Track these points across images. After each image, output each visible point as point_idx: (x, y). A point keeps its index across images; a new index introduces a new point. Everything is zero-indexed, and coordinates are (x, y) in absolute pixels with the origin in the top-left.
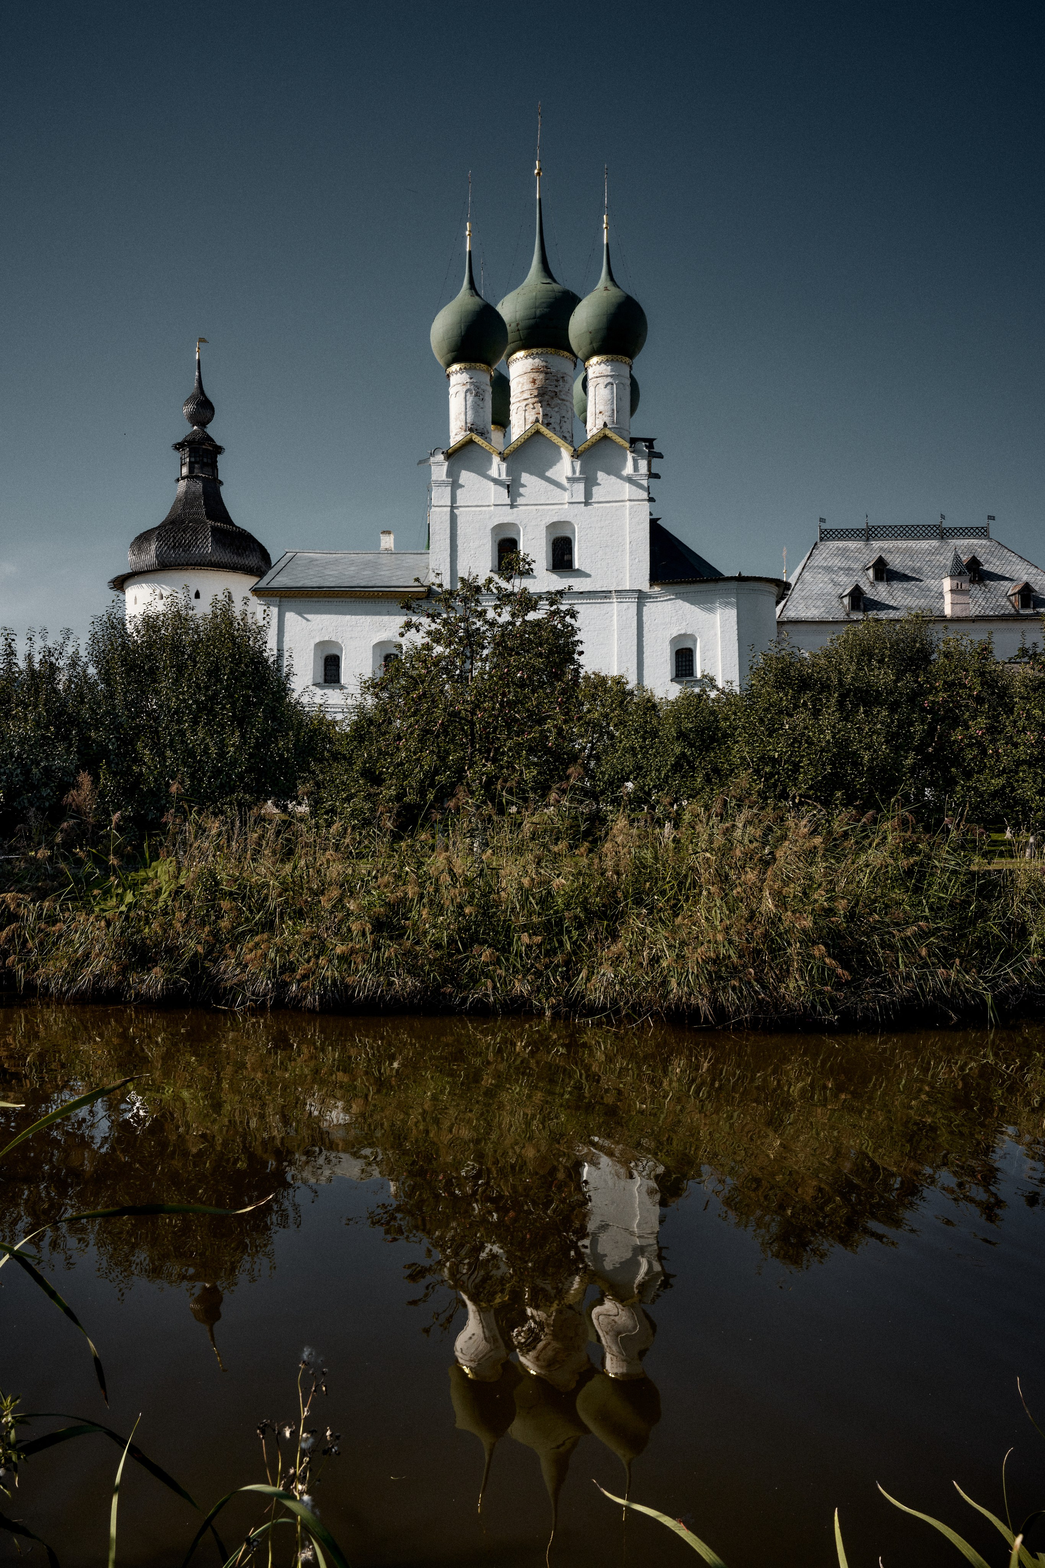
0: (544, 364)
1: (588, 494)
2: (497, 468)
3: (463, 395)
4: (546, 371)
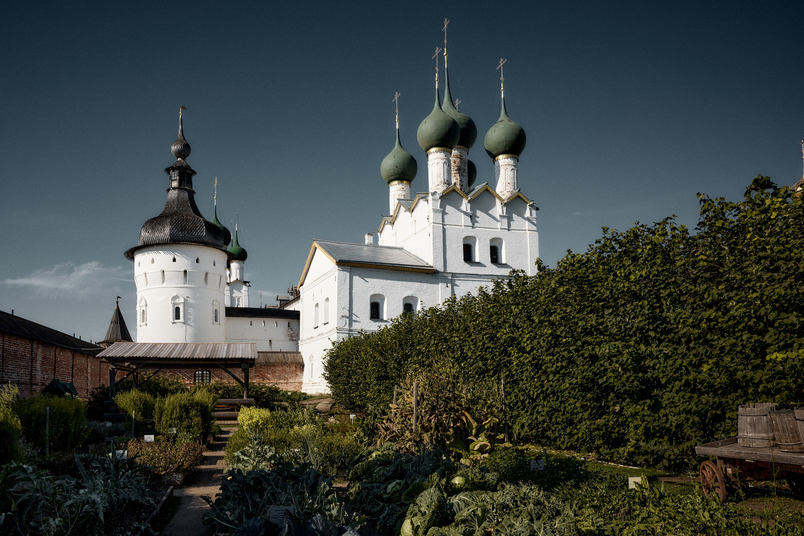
0: (459, 154)
1: (509, 225)
2: (465, 205)
3: (442, 165)
4: (461, 157)
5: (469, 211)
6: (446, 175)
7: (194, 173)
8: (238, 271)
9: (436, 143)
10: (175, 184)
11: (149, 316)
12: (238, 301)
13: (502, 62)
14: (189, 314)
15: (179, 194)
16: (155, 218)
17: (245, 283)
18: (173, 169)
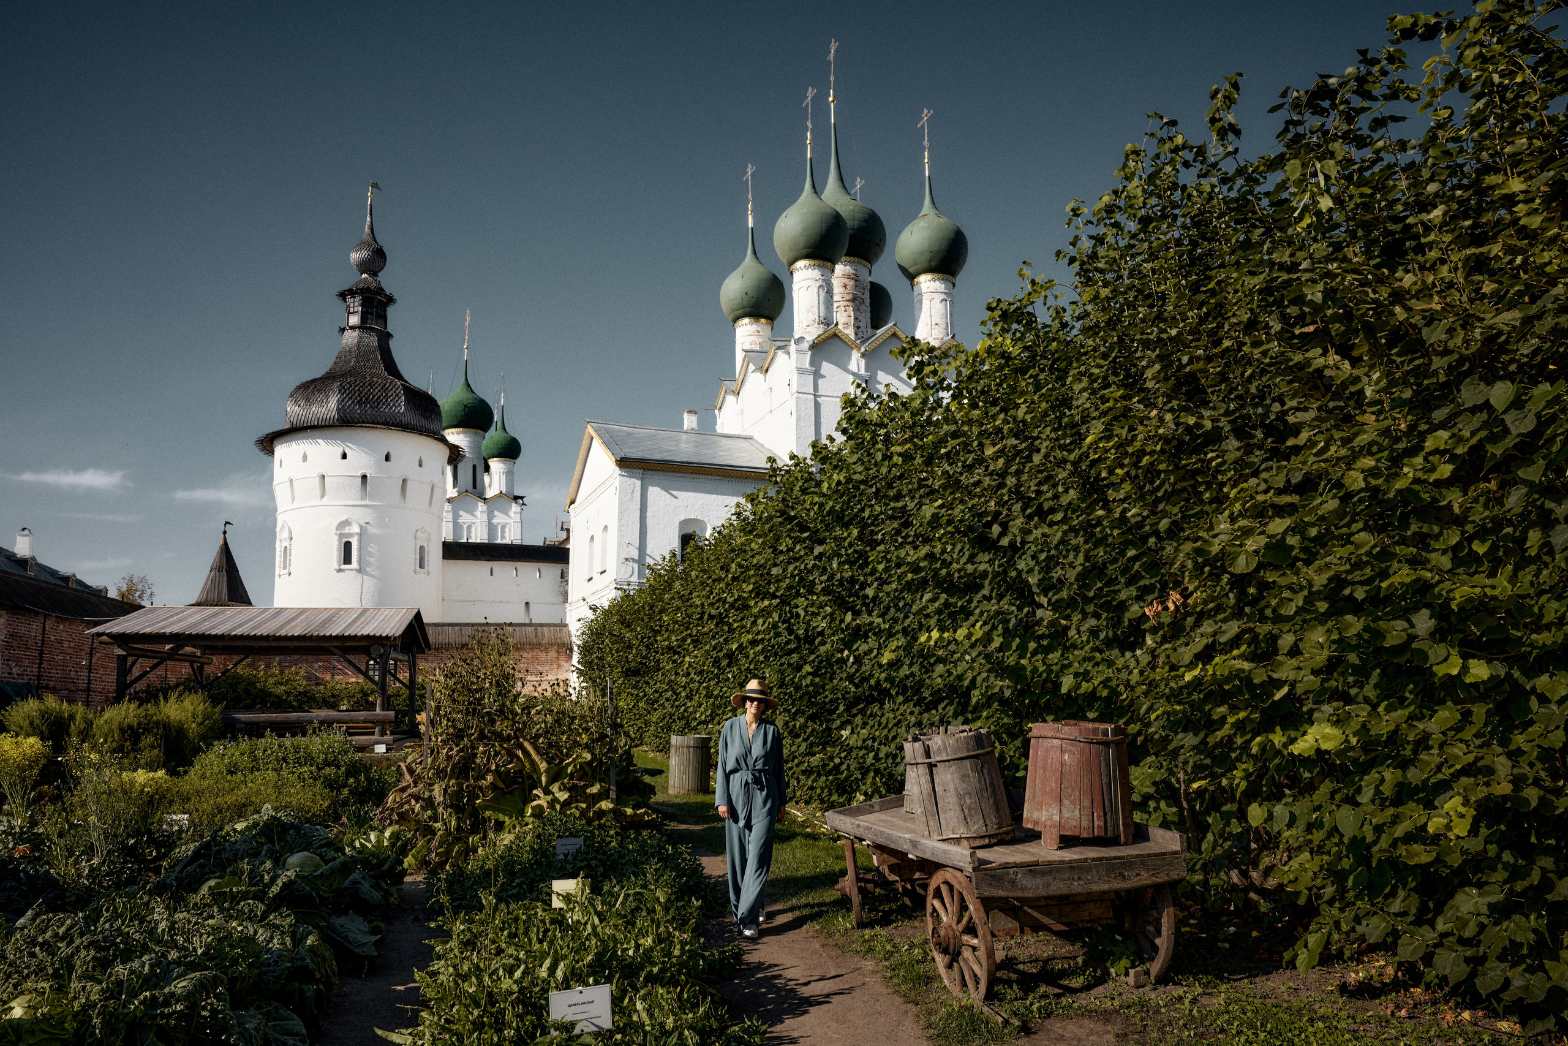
0: (852, 272)
2: (856, 362)
3: (817, 290)
4: (856, 278)
5: (862, 372)
6: (822, 307)
7: (391, 300)
8: (503, 478)
9: (804, 252)
10: (354, 320)
11: (294, 558)
12: (503, 532)
13: (926, 114)
14: (370, 554)
15: (360, 338)
16: (314, 381)
17: (516, 498)
18: (352, 292)
